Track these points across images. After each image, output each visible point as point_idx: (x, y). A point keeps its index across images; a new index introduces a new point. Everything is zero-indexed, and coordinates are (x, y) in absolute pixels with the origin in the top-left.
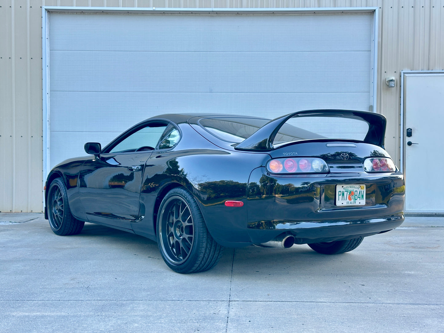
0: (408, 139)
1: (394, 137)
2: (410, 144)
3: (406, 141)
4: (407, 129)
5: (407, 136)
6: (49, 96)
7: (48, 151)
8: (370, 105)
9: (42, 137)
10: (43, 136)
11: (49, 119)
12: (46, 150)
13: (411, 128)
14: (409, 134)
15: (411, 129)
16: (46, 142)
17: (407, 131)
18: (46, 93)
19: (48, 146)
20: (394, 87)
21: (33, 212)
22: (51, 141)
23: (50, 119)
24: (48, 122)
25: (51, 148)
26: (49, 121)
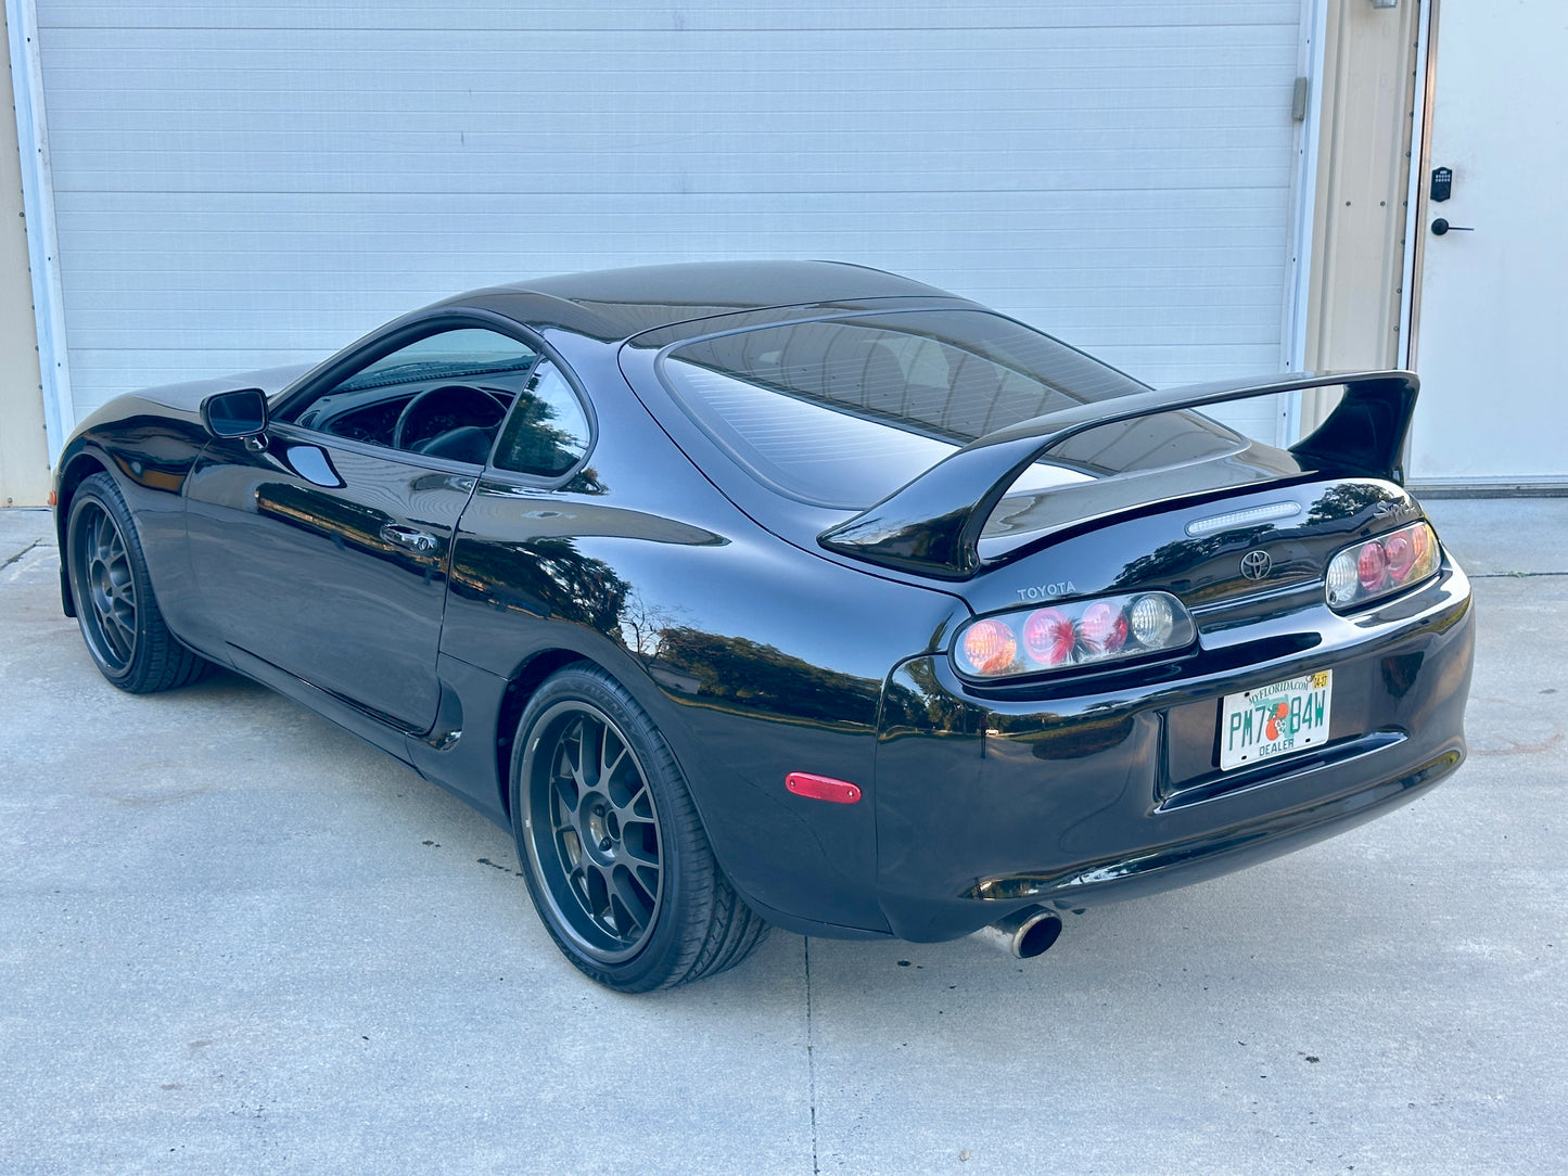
0: (1435, 211)
1: (1382, 204)
2: (1440, 228)
3: (1428, 217)
4: (1436, 173)
5: (1432, 198)
6: (37, 49)
7: (50, 270)
8: (1299, 75)
9: (22, 215)
10: (26, 214)
11: (42, 141)
12: (42, 269)
13: (1450, 168)
14: (1441, 191)
15: (1450, 172)
16: (39, 238)
17: (1434, 178)
18: (21, 38)
19: (49, 248)
20: (1394, 6)
21: (14, 504)
22: (59, 231)
23: (46, 141)
24: (39, 156)
25: (62, 257)
26: (46, 149)
